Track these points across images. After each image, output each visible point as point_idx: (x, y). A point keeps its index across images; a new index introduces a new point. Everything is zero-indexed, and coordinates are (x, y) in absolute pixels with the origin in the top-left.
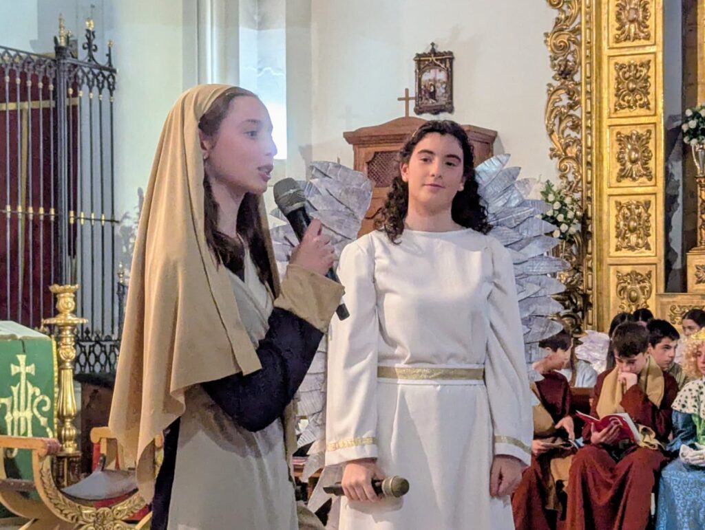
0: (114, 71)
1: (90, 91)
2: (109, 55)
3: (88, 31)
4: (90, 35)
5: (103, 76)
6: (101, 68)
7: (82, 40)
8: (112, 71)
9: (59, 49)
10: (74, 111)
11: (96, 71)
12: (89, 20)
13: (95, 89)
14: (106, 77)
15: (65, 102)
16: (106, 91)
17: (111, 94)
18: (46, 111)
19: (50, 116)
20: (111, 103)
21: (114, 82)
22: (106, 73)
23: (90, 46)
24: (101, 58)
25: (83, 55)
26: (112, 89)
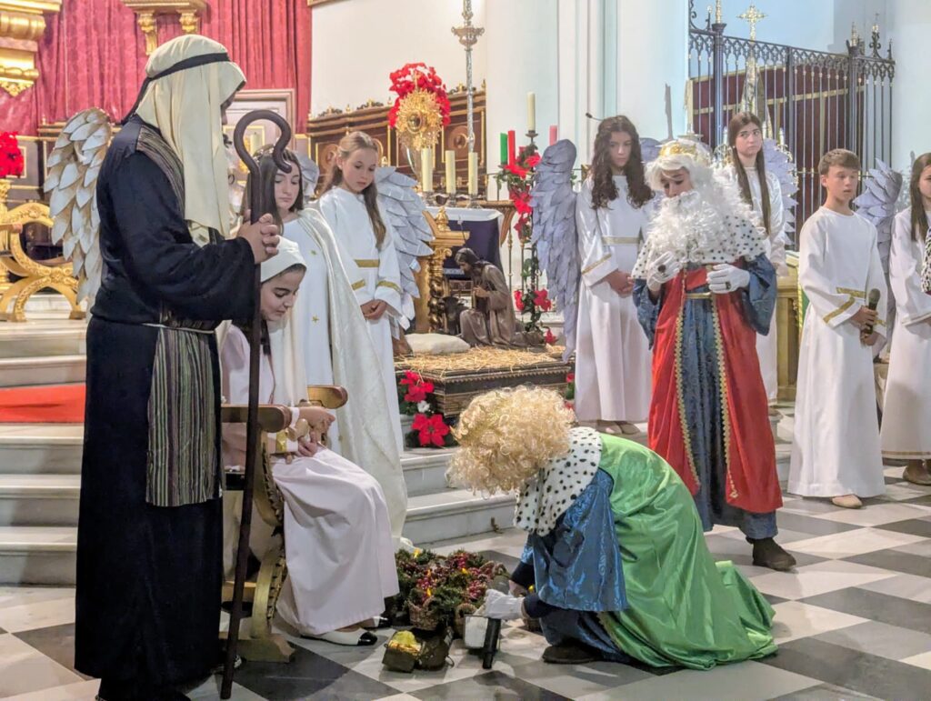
0: (894, 63)
1: (875, 80)
2: (890, 51)
3: (874, 33)
4: (876, 36)
5: (885, 67)
6: (884, 61)
7: (869, 41)
8: (892, 63)
9: (851, 50)
10: (861, 96)
11: (879, 64)
12: (875, 25)
13: (879, 77)
14: (887, 67)
15: (856, 90)
16: (886, 78)
17: (891, 81)
18: (841, 97)
19: (843, 102)
20: (891, 88)
21: (893, 71)
22: (887, 65)
23: (875, 45)
24: (883, 54)
25: (869, 52)
26: (891, 78)
